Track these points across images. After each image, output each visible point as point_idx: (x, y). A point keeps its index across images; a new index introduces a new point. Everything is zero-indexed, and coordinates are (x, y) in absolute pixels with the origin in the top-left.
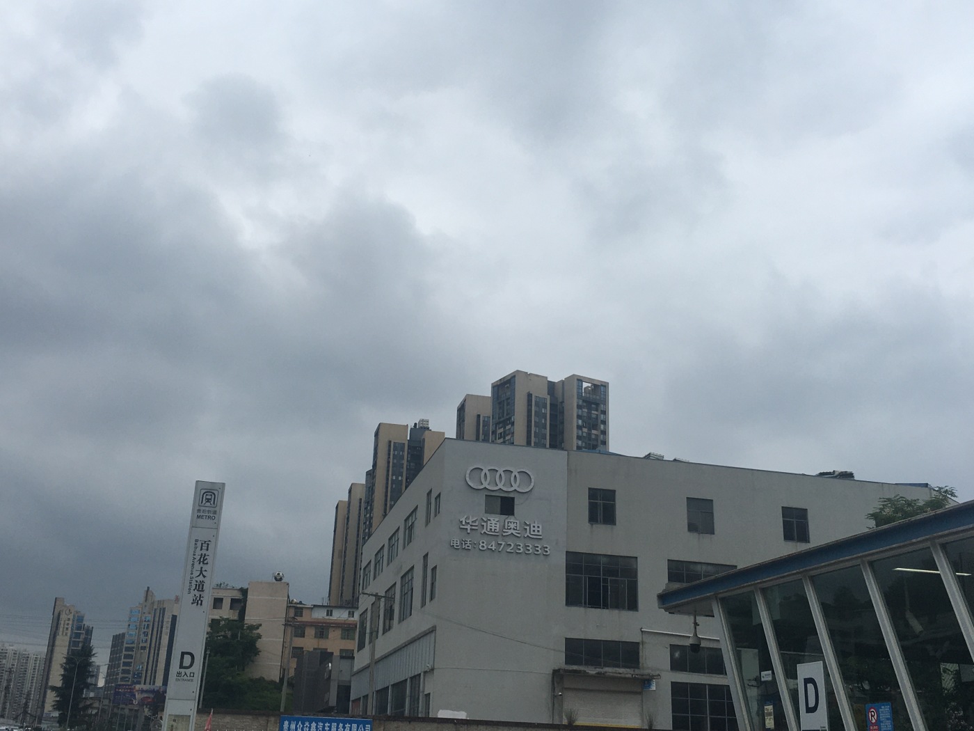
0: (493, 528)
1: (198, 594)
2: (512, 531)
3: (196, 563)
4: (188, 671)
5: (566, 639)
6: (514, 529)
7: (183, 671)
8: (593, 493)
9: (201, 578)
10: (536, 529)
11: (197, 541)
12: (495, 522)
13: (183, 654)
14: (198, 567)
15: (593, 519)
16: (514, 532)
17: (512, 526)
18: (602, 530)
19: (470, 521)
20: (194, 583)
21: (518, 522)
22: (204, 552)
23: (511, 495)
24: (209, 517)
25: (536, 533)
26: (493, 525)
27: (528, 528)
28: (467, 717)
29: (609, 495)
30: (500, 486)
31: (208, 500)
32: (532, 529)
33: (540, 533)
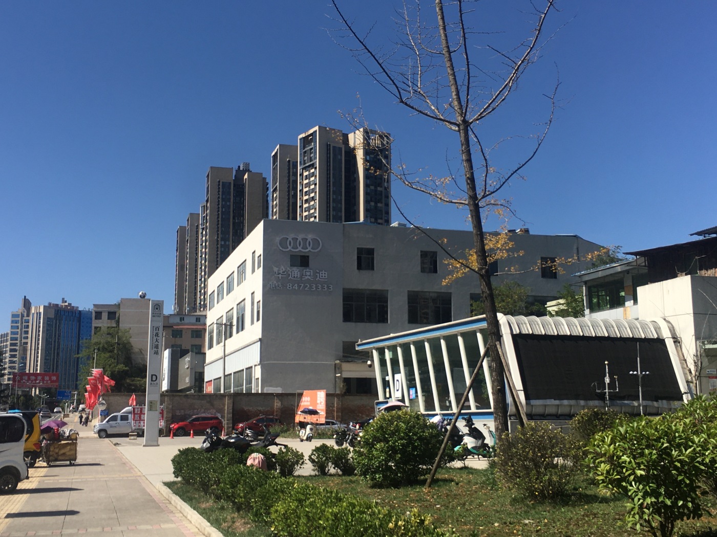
0: (296, 276)
1: (156, 350)
2: (308, 277)
3: (154, 336)
4: (155, 382)
5: (343, 342)
6: (309, 276)
7: (153, 382)
8: (360, 251)
9: (157, 343)
10: (324, 275)
11: (153, 327)
12: (296, 272)
13: (152, 375)
14: (155, 338)
15: (360, 267)
16: (309, 277)
17: (308, 274)
18: (366, 274)
19: (281, 272)
20: (154, 345)
21: (312, 271)
22: (157, 331)
23: (307, 254)
24: (158, 316)
25: (323, 277)
26: (296, 274)
27: (318, 275)
28: (282, 391)
29: (371, 252)
30: (300, 249)
31: (157, 309)
32: (321, 275)
33: (326, 278)
